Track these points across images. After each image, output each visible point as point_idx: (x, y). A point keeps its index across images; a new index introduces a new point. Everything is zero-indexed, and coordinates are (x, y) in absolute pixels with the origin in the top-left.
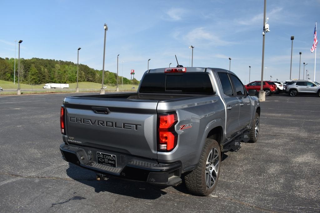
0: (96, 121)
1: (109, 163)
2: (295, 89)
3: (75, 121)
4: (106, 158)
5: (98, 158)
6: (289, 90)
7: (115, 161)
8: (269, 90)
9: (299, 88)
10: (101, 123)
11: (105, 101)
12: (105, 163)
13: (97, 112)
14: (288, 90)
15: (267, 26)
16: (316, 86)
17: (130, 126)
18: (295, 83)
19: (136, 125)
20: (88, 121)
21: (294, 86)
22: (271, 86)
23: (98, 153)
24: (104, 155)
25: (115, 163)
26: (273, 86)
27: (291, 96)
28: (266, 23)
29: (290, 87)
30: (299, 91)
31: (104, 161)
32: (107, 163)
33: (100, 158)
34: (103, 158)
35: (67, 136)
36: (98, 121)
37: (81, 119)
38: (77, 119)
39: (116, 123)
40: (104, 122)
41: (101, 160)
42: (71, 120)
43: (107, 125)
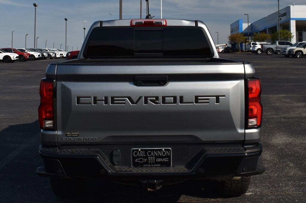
0: (140, 97)
1: (157, 163)
3: (90, 103)
4: (152, 156)
5: (134, 158)
7: (169, 157)
10: (151, 100)
11: (155, 66)
12: (148, 164)
13: (143, 84)
17: (208, 99)
19: (217, 97)
20: (124, 100)
23: (134, 150)
24: (146, 151)
25: (170, 160)
31: (147, 161)
32: (153, 164)
33: (138, 157)
34: (144, 157)
35: (59, 133)
36: (146, 98)
37: (106, 98)
38: (95, 98)
39: (181, 98)
40: (157, 98)
41: (141, 160)
42: (78, 102)
43: (164, 102)
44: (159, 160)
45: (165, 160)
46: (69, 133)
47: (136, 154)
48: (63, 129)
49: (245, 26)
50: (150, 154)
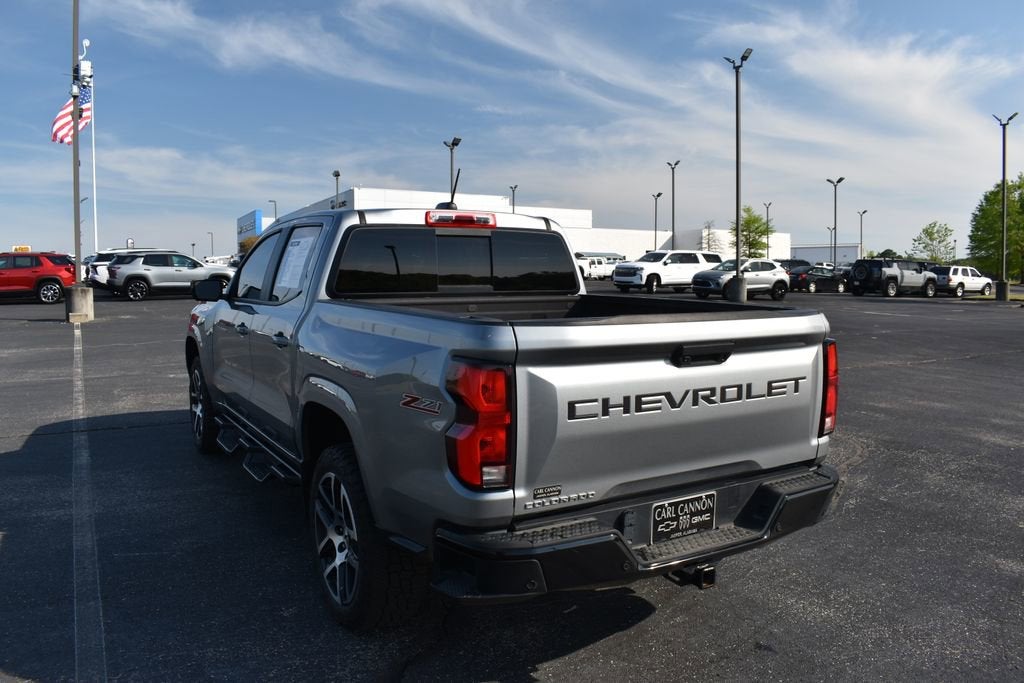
0: (687, 392)
1: (692, 527)
2: (143, 278)
4: (686, 514)
5: (657, 524)
6: (123, 280)
7: (711, 510)
8: (57, 281)
9: (153, 273)
10: (704, 398)
12: (679, 531)
13: (691, 363)
14: (120, 281)
15: (86, 68)
16: (201, 266)
18: (138, 259)
19: (796, 380)
20: (659, 401)
21: (139, 268)
22: (60, 270)
23: (657, 508)
24: (676, 505)
25: (712, 515)
26: (68, 270)
27: (131, 300)
28: (81, 57)
29: (126, 270)
30: (155, 284)
31: (678, 525)
32: (686, 529)
33: (664, 520)
34: (672, 519)
35: (520, 493)
36: (696, 392)
37: (627, 399)
38: (606, 402)
39: (749, 386)
40: (713, 391)
41: (668, 526)
42: (572, 414)
43: (723, 399)
44: (696, 519)
45: (705, 517)
46: (541, 491)
47: (659, 515)
48: (529, 483)
49: (266, 223)
50: (682, 509)
